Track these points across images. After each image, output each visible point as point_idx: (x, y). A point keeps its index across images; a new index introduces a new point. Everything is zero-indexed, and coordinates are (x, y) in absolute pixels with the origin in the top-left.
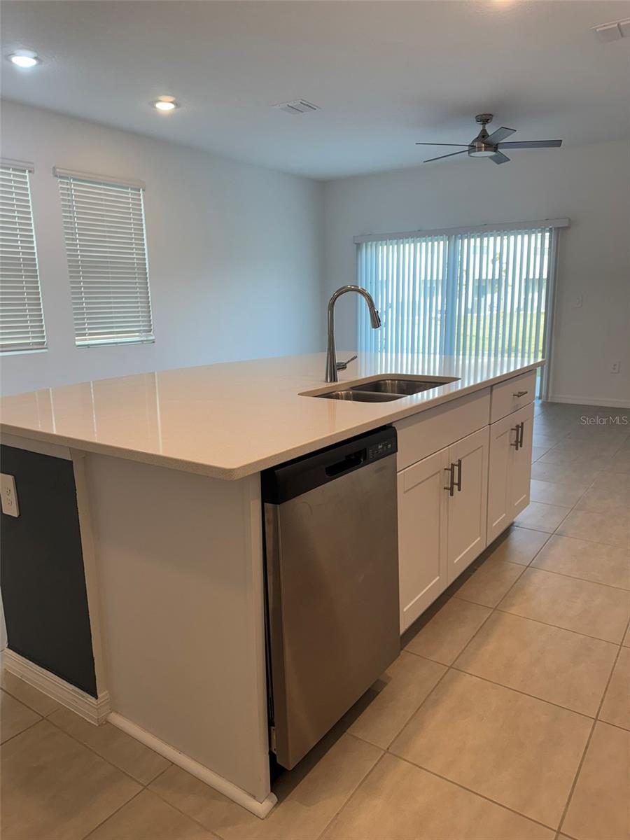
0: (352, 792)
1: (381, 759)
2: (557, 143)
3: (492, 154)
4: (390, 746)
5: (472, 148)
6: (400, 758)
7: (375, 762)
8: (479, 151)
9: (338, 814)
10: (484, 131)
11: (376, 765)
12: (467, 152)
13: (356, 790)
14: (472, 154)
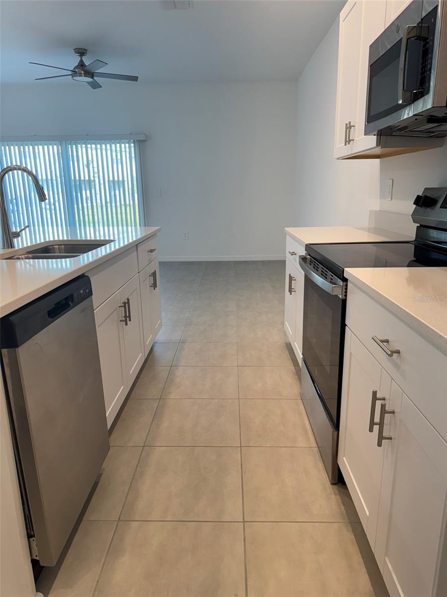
0: (103, 561)
1: (116, 528)
2: (135, 79)
3: (90, 80)
4: (120, 516)
5: (74, 73)
6: (131, 521)
7: (113, 532)
8: (80, 76)
9: (98, 581)
10: (81, 61)
11: (114, 533)
12: (71, 76)
13: (106, 557)
14: (75, 78)
